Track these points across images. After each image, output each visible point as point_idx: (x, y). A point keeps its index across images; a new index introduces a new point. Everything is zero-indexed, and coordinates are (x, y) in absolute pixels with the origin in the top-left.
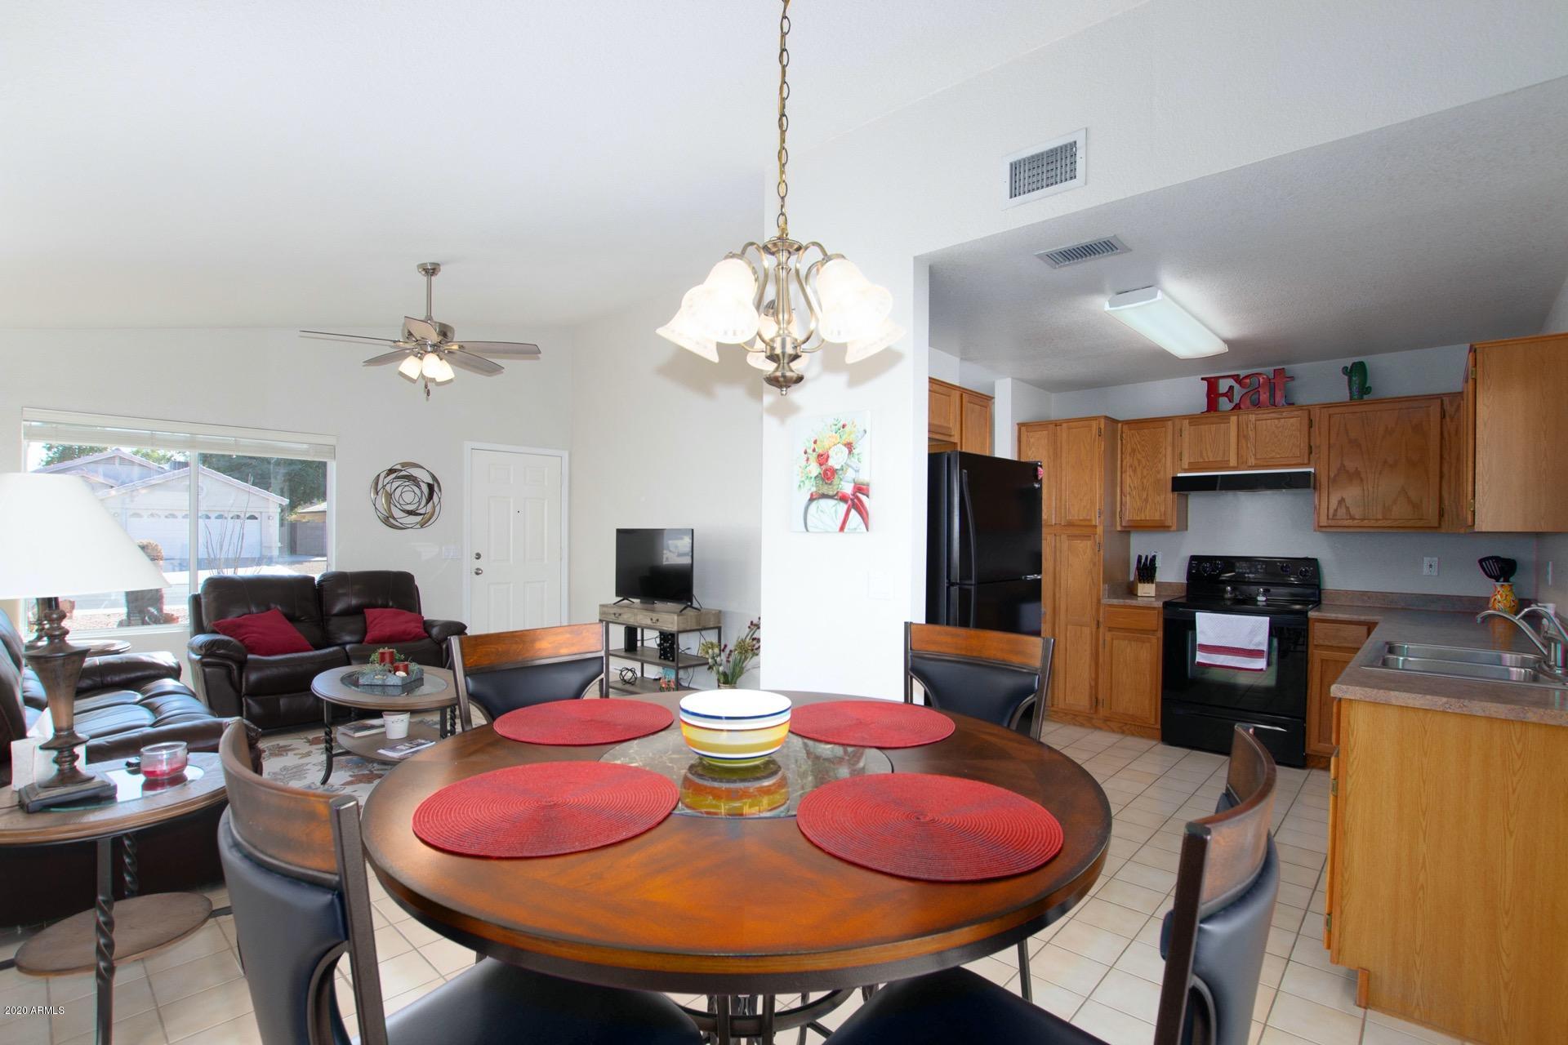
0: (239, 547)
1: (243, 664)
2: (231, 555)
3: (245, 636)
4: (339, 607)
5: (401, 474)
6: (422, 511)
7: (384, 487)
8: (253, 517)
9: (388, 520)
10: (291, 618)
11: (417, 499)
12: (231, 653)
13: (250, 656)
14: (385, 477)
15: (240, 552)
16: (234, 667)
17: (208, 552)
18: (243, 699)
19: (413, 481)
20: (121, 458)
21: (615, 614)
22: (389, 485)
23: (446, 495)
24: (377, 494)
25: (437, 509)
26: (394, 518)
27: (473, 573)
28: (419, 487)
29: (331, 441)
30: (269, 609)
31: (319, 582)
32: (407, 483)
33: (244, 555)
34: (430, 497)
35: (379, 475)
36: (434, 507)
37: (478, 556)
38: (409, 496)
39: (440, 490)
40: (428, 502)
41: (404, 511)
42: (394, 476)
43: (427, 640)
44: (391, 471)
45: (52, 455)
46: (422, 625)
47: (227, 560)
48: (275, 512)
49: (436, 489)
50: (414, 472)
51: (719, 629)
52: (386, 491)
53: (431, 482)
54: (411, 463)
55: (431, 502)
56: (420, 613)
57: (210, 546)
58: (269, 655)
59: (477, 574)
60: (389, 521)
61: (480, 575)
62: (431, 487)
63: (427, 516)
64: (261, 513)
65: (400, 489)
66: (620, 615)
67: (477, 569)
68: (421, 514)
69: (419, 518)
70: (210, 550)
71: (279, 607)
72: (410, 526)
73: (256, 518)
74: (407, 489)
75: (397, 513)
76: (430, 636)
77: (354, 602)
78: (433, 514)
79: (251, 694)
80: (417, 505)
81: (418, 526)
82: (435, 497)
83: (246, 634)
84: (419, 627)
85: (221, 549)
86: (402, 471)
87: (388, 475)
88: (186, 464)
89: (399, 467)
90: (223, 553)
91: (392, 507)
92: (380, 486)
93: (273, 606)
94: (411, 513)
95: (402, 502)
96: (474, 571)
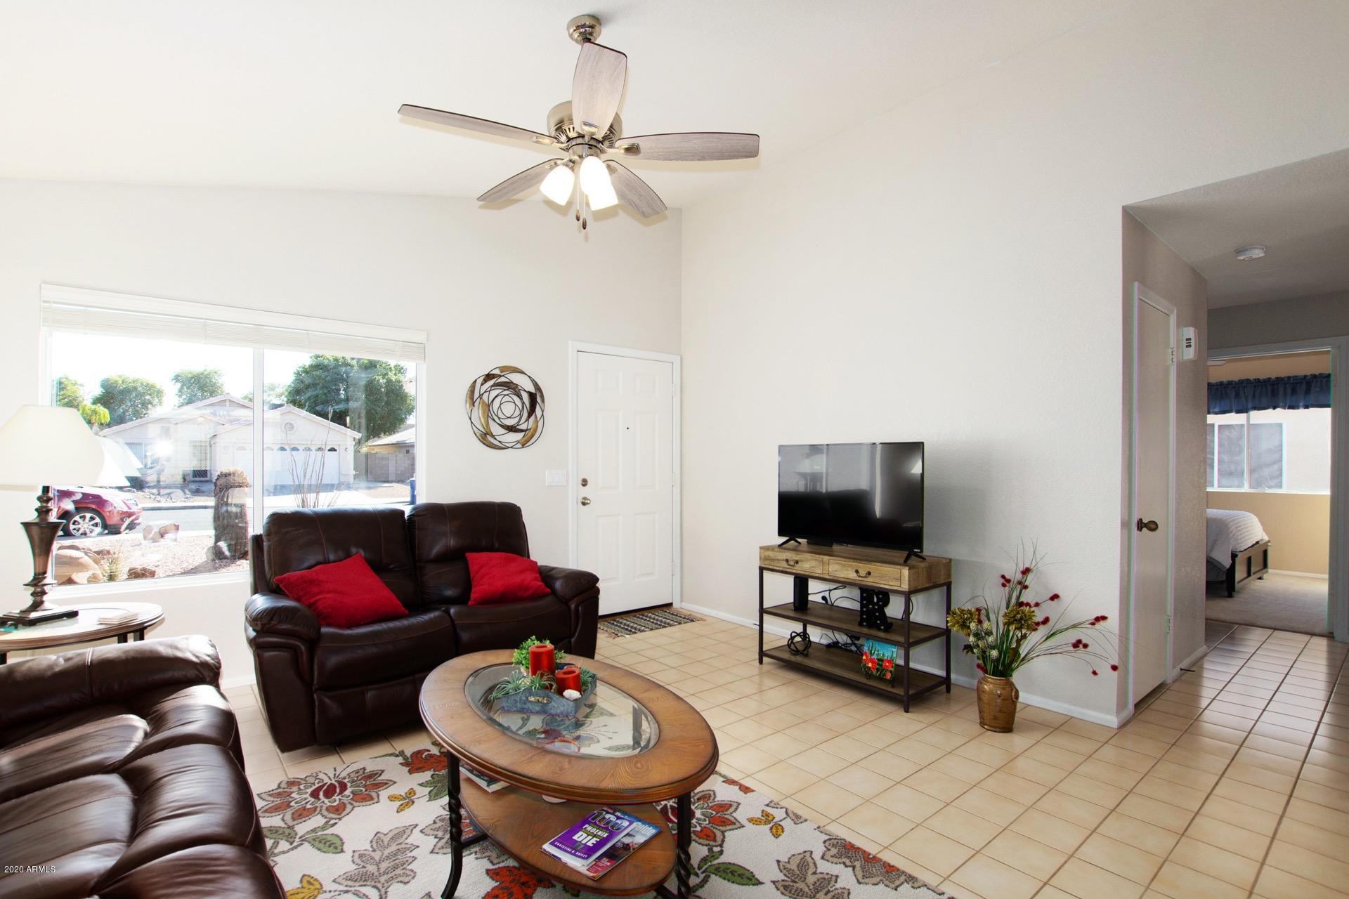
0: (320, 475)
1: (314, 642)
2: (314, 482)
3: (318, 598)
4: (436, 550)
5: (500, 380)
6: (523, 427)
7: (481, 396)
8: (333, 450)
9: (485, 437)
10: (378, 567)
11: (517, 412)
12: (297, 628)
13: (324, 630)
14: (482, 384)
15: (321, 480)
16: (303, 648)
17: (293, 479)
18: (315, 695)
19: (514, 389)
20: (230, 400)
21: (787, 561)
22: (487, 394)
23: (551, 406)
24: (474, 406)
25: (540, 424)
26: (493, 436)
27: (580, 504)
28: (520, 397)
29: (421, 337)
30: (348, 555)
31: (410, 516)
32: (506, 392)
33: (325, 481)
34: (532, 411)
35: (476, 381)
36: (537, 422)
37: (585, 483)
38: (509, 408)
39: (543, 401)
40: (529, 416)
41: (503, 426)
42: (491, 382)
43: (550, 599)
44: (489, 377)
45: (182, 401)
46: (538, 575)
47: (310, 486)
48: (351, 445)
49: (539, 399)
50: (515, 378)
51: (949, 585)
52: (484, 402)
53: (533, 391)
54: (511, 367)
55: (533, 416)
56: (529, 557)
57: (295, 474)
58: (349, 627)
59: (584, 504)
60: (487, 440)
61: (587, 506)
62: (532, 397)
63: (529, 433)
64: (339, 445)
65: (498, 399)
66: (797, 562)
67: (585, 498)
68: (522, 431)
69: (519, 436)
70: (295, 478)
71: (362, 553)
72: (510, 445)
73: (336, 450)
74: (507, 398)
75: (496, 429)
76: (554, 592)
77: (452, 542)
78: (535, 431)
79: (325, 688)
80: (518, 419)
81: (519, 446)
82: (538, 410)
83: (319, 594)
84: (536, 579)
85: (305, 476)
86: (500, 376)
87: (485, 381)
88: (281, 405)
89: (497, 372)
90: (307, 480)
91: (491, 422)
92: (476, 395)
93: (354, 550)
94: (511, 429)
95: (501, 415)
96: (580, 500)
